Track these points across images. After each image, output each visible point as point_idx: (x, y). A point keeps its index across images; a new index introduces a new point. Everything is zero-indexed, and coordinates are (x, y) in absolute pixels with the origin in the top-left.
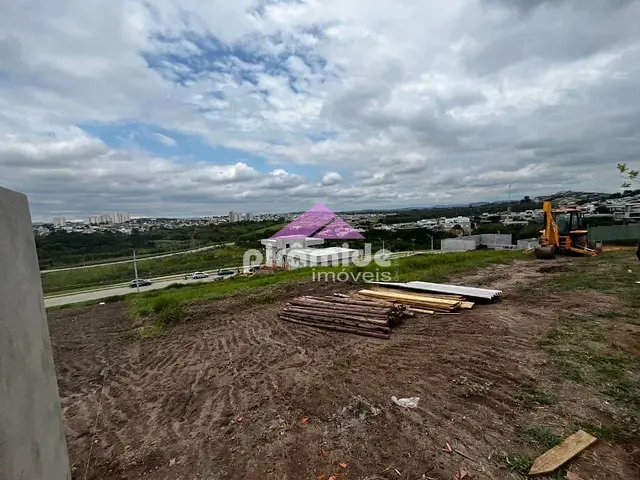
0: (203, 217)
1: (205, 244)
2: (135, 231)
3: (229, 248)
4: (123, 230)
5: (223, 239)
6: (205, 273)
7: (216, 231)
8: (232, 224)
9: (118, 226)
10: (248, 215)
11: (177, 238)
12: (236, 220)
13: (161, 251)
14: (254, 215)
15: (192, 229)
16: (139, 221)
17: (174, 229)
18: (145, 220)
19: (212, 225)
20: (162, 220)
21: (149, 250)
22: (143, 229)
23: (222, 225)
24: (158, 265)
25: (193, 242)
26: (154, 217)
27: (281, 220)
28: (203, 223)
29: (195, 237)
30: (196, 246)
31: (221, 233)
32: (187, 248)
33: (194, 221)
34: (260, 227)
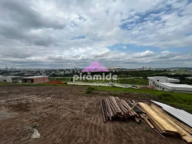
0: (134, 68)
1: (133, 77)
2: (115, 71)
3: (140, 79)
4: (113, 71)
5: (139, 76)
6: (128, 85)
7: (137, 73)
8: (143, 71)
9: (112, 70)
10: (150, 68)
11: (125, 74)
12: (145, 70)
14: (152, 68)
15: (129, 72)
16: (117, 69)
17: (125, 71)
18: (118, 69)
19: (136, 71)
22: (117, 71)
23: (139, 71)
25: (129, 75)
26: (121, 68)
27: (165, 71)
28: (133, 70)
29: (130, 74)
30: (130, 77)
31: (139, 74)
32: (128, 77)
33: (131, 70)
34: (155, 72)
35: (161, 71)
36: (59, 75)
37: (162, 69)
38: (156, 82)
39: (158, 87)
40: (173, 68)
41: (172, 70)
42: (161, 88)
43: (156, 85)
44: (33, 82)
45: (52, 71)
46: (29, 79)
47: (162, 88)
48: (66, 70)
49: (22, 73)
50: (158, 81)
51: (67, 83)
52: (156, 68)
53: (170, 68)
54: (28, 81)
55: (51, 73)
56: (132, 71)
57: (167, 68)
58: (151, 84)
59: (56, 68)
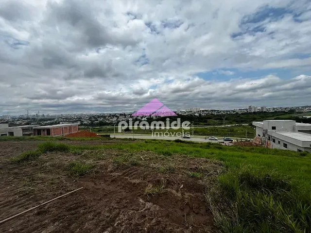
0: (233, 109)
1: (231, 123)
2: (200, 115)
3: (243, 126)
4: (196, 114)
5: (242, 122)
6: (216, 138)
7: (238, 116)
8: (250, 113)
10: (262, 108)
11: (217, 119)
12: (253, 111)
13: (209, 125)
15: (224, 116)
16: (203, 111)
17: (217, 115)
18: (206, 111)
19: (237, 113)
20: (212, 111)
21: (204, 124)
22: (204, 114)
23: (243, 114)
24: (206, 131)
25: (224, 121)
26: (210, 109)
27: (292, 111)
28: (232, 112)
29: (226, 119)
30: (225, 124)
31: (242, 118)
32: (221, 124)
33: (228, 111)
34: (272, 115)
35: (284, 112)
36: (110, 123)
37: (285, 109)
38: (271, 132)
39: (274, 141)
40: (307, 107)
41: (306, 110)
42: (279, 142)
43: (269, 137)
44: (50, 135)
45: (99, 117)
46: (44, 130)
47: (282, 143)
48: (121, 115)
49: (56, 122)
50: (274, 128)
51: (109, 136)
52: (275, 107)
53: (303, 107)
54: (42, 132)
55: (97, 120)
56: (229, 114)
57: (297, 108)
58: (259, 135)
59: (106, 113)
